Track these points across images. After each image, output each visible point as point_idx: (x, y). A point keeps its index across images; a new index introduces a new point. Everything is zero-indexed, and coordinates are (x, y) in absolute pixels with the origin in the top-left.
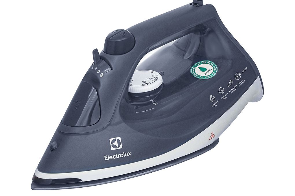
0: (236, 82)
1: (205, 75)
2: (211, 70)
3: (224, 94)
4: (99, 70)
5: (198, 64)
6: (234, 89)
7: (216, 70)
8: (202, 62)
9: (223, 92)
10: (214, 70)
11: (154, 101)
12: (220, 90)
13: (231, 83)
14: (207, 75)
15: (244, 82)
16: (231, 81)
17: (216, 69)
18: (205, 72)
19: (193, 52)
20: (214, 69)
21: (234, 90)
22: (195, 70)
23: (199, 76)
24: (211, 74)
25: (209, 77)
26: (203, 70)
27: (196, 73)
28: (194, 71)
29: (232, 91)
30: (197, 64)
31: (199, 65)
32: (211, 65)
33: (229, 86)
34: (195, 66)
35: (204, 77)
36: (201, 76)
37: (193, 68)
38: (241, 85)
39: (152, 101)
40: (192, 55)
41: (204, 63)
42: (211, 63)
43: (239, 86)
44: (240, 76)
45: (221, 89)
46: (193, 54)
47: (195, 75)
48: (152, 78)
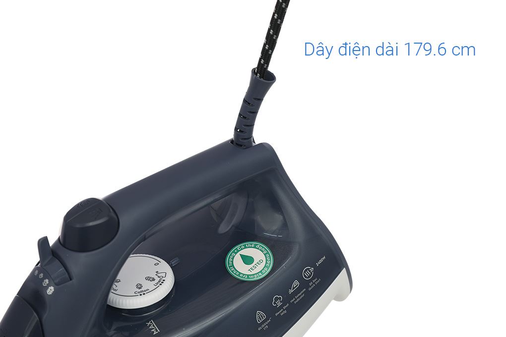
0: (304, 284)
1: (249, 273)
2: (260, 261)
3: (281, 307)
4: (47, 281)
5: (241, 247)
6: (301, 295)
7: (270, 263)
8: (248, 244)
9: (279, 304)
10: (266, 263)
11: (154, 326)
12: (276, 301)
13: (296, 287)
14: (253, 272)
15: (319, 281)
16: (296, 283)
17: (270, 261)
18: (251, 266)
19: (235, 221)
20: (267, 260)
21: (301, 298)
22: (233, 259)
23: (240, 273)
24: (261, 272)
25: (257, 277)
26: (247, 260)
27: (234, 267)
28: (232, 262)
29: (296, 300)
30: (238, 247)
31: (242, 249)
32: (262, 251)
33: (291, 291)
34: (233, 252)
35: (248, 275)
36: (244, 274)
37: (231, 255)
38: (312, 287)
39: (150, 325)
40: (231, 228)
41: (250, 247)
42: (263, 247)
43: (309, 290)
44: (311, 273)
45: (277, 299)
46: (233, 226)
47: (232, 271)
48: (156, 277)
